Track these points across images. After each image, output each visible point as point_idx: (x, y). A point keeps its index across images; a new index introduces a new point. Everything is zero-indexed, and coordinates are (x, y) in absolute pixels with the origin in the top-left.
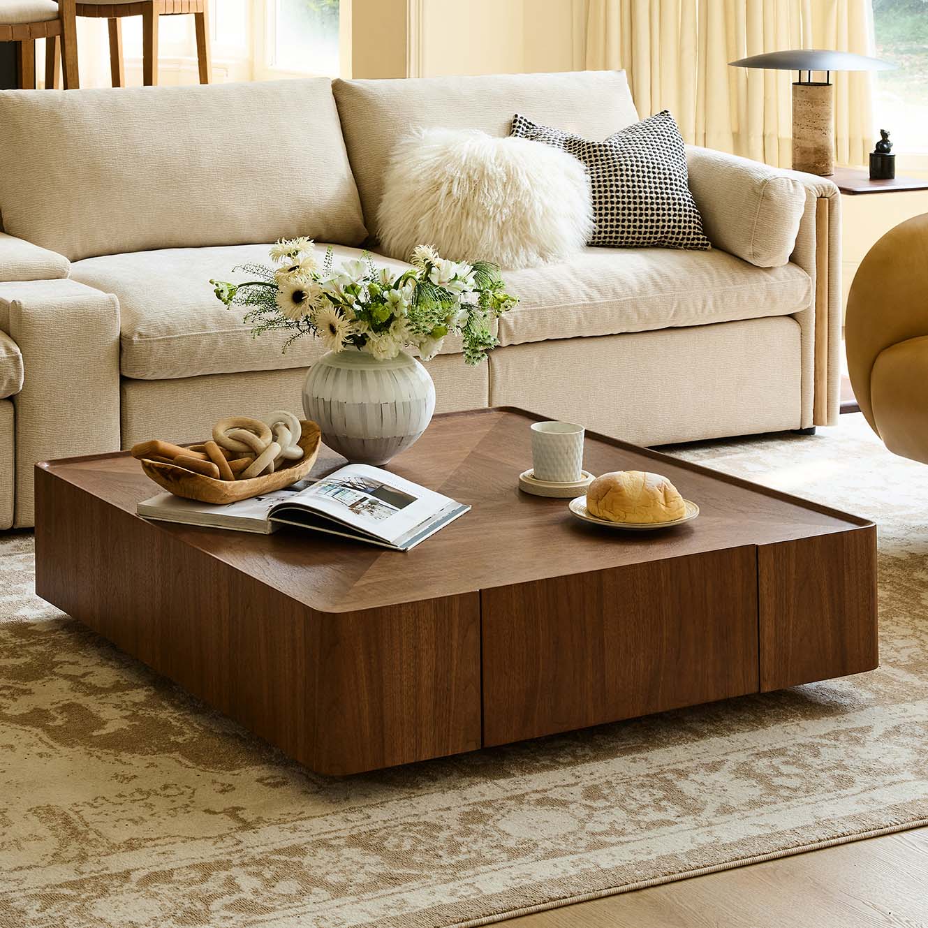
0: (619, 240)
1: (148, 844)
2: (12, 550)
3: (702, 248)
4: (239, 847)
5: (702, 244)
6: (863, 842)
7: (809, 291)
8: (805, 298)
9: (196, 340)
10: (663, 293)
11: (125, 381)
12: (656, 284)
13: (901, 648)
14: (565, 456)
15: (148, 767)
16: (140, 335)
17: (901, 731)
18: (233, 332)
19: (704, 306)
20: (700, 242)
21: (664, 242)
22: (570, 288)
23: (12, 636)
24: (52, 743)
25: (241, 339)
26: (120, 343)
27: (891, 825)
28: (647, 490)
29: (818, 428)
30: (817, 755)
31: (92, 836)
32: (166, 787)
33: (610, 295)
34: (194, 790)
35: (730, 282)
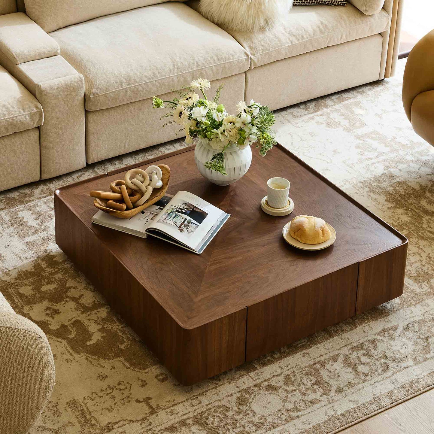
0: (305, 3)
1: (116, 426)
2: (41, 194)
3: (343, 5)
4: (150, 427)
5: (343, 4)
6: (391, 409)
7: (388, 23)
8: (386, 26)
9: (118, 92)
10: (323, 34)
11: (86, 112)
12: (321, 31)
13: (413, 263)
14: (282, 198)
15: (111, 369)
16: (94, 94)
17: (409, 328)
18: (134, 86)
19: (341, 37)
20: (342, 3)
21: (326, 3)
22: (283, 38)
23: (48, 267)
24: (71, 351)
25: (138, 89)
26: (85, 98)
27: (402, 398)
28: (315, 230)
29: (385, 79)
30: (375, 348)
31: (93, 422)
32: (119, 384)
33: (300, 39)
34: (131, 385)
35: (354, 24)
